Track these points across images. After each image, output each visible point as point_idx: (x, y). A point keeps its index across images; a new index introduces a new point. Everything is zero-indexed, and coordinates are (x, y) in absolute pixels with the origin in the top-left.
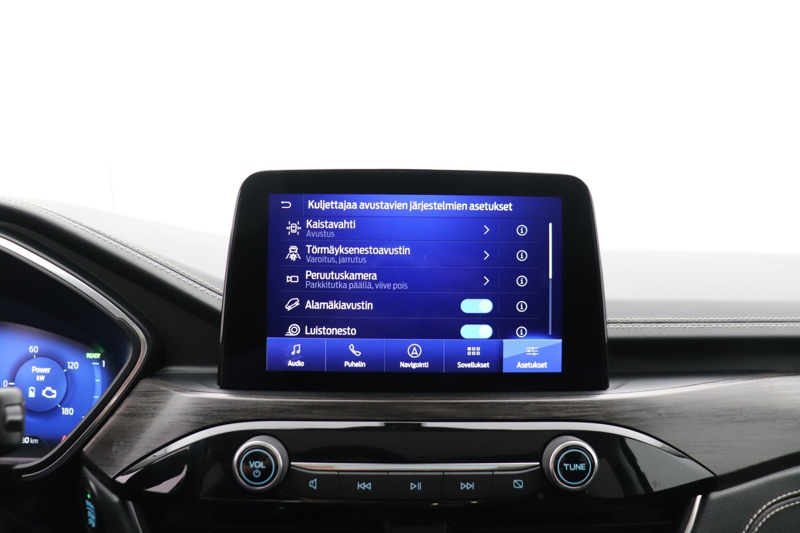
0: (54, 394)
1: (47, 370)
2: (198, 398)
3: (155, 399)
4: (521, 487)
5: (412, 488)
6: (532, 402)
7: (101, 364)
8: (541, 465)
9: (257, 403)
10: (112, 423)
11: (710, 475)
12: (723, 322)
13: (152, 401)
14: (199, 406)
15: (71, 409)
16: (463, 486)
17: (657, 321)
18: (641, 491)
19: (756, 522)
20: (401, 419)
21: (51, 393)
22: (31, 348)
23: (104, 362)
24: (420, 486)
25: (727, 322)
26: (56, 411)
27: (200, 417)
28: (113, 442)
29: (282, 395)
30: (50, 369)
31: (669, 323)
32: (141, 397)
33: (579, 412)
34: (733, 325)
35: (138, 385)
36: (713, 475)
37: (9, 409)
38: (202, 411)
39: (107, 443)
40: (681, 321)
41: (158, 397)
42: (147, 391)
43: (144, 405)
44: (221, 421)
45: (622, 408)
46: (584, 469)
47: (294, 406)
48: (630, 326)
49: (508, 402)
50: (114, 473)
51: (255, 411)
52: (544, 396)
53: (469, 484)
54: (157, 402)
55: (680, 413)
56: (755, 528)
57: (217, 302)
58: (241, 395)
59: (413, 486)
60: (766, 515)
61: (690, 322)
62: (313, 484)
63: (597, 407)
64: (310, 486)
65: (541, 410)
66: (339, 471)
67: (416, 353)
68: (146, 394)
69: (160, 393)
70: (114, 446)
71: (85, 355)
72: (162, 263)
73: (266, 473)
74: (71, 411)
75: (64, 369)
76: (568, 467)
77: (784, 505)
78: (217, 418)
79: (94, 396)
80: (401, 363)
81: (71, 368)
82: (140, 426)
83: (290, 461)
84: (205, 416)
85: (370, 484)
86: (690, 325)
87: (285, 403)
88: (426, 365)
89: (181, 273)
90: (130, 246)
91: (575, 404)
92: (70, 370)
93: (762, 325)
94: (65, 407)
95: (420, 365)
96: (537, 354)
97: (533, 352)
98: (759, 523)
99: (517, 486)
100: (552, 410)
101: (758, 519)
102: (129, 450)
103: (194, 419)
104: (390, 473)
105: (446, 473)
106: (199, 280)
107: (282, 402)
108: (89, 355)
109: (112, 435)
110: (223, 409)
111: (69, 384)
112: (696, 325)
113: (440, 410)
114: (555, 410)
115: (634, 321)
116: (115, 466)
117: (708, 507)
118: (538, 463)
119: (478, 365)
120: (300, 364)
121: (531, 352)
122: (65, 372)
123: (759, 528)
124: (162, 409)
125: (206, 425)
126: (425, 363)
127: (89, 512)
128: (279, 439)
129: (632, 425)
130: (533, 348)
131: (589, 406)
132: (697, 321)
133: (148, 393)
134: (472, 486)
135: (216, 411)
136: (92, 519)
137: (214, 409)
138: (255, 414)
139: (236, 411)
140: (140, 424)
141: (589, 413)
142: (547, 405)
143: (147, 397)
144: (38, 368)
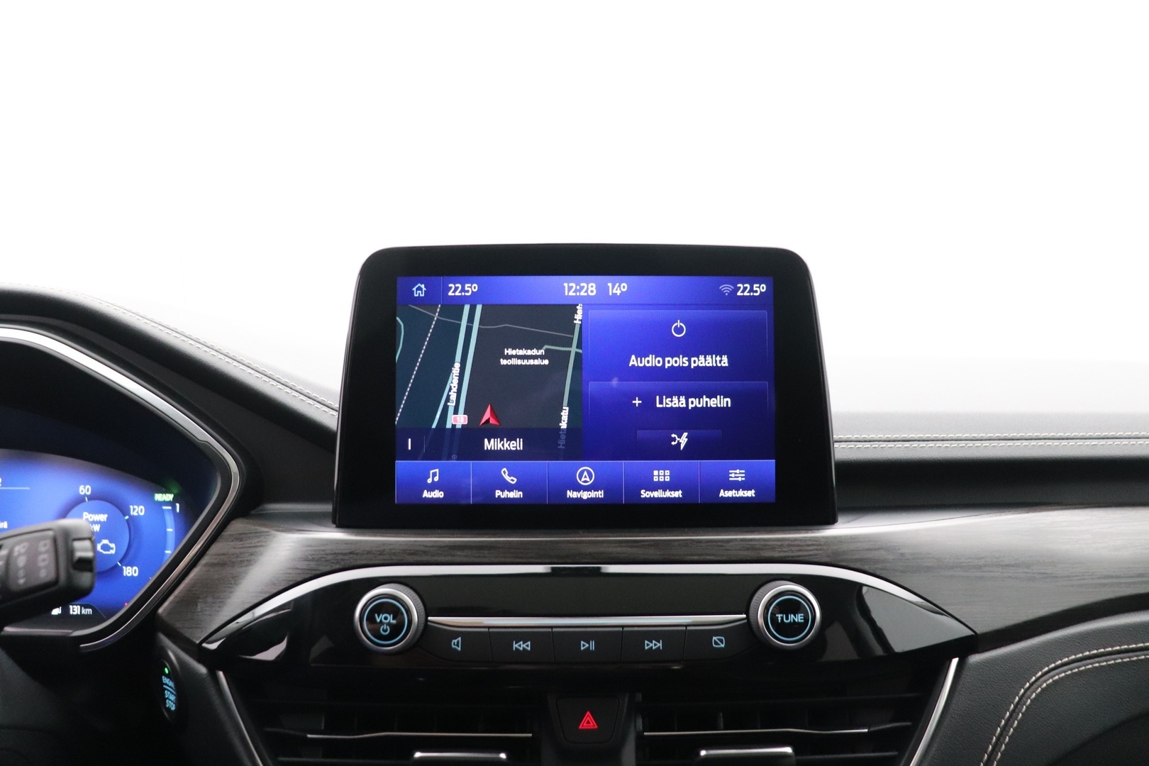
0: (112, 549)
1: (103, 517)
2: (308, 539)
3: (251, 543)
4: (723, 646)
5: (582, 648)
6: (736, 539)
7: (174, 508)
8: (748, 618)
9: (384, 543)
10: (195, 576)
11: (970, 633)
12: (989, 440)
13: (248, 545)
14: (309, 548)
15: (135, 568)
16: (648, 645)
17: (904, 439)
18: (879, 651)
19: (1028, 693)
20: (568, 561)
21: (109, 548)
22: (81, 488)
23: (178, 505)
24: (592, 645)
25: (995, 440)
26: (115, 571)
27: (311, 563)
28: (199, 598)
29: (415, 534)
30: (106, 516)
31: (919, 441)
32: (232, 541)
33: (797, 551)
34: (1002, 443)
35: (229, 527)
36: (971, 633)
37: (77, 544)
38: (313, 554)
39: (189, 601)
40: (935, 439)
41: (256, 540)
42: (241, 534)
43: (237, 551)
44: (337, 567)
45: (852, 547)
46: (803, 621)
47: (433, 546)
48: (867, 445)
49: (705, 539)
50: (200, 637)
51: (382, 553)
52: (752, 532)
53: (656, 643)
54: (256, 547)
55: (929, 554)
56: (1027, 700)
57: (330, 418)
58: (364, 534)
59: (584, 645)
60: (1041, 685)
61: (947, 440)
62: (456, 644)
63: (820, 545)
64: (453, 646)
65: (748, 549)
66: (489, 627)
67: (588, 479)
68: (239, 538)
69: (258, 534)
70: (199, 604)
71: (153, 497)
72: (257, 369)
73: (396, 630)
74: (135, 571)
75: (125, 516)
76: (782, 618)
77: (1065, 672)
78: (333, 563)
79: (165, 550)
80: (568, 491)
81: (135, 514)
82: (233, 577)
83: (427, 615)
84: (317, 561)
85: (529, 643)
86: (946, 444)
87: (419, 543)
88: (600, 494)
89: (283, 382)
90: (216, 349)
91: (792, 541)
92: (133, 516)
93: (1041, 443)
94: (126, 566)
95: (593, 494)
96: (744, 479)
97: (738, 477)
98: (1032, 694)
99: (718, 644)
100: (762, 549)
101: (1031, 690)
102: (220, 607)
103: (304, 565)
104: (554, 630)
105: (626, 629)
106: (306, 391)
107: (416, 541)
108: (159, 497)
109: (196, 590)
110: (340, 552)
111: (132, 536)
112: (955, 444)
113: (619, 549)
114: (765, 549)
115: (872, 439)
116: (202, 628)
117: (966, 673)
118: (744, 616)
119: (668, 494)
120: (438, 494)
121: (736, 477)
122: (127, 520)
123: (1031, 700)
124: (261, 554)
125: (318, 572)
126: (600, 492)
127: (166, 691)
128: (412, 588)
129: (866, 568)
130: (738, 471)
131: (810, 543)
132: (956, 438)
133: (243, 536)
134: (660, 645)
135: (331, 554)
136: (170, 700)
137: (328, 552)
138: (381, 557)
139: (357, 554)
140: (232, 574)
141: (811, 553)
142: (756, 543)
143: (241, 541)
144: (91, 515)
